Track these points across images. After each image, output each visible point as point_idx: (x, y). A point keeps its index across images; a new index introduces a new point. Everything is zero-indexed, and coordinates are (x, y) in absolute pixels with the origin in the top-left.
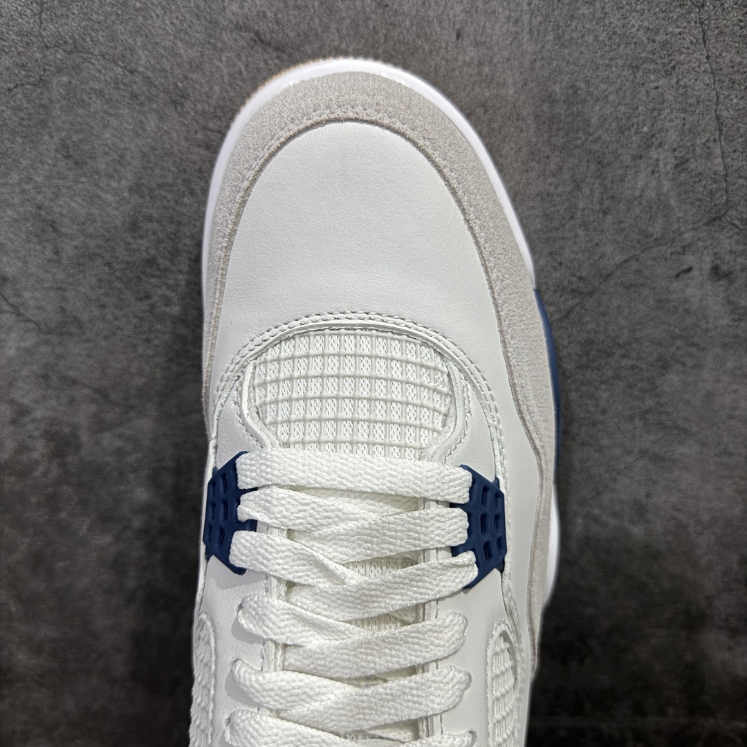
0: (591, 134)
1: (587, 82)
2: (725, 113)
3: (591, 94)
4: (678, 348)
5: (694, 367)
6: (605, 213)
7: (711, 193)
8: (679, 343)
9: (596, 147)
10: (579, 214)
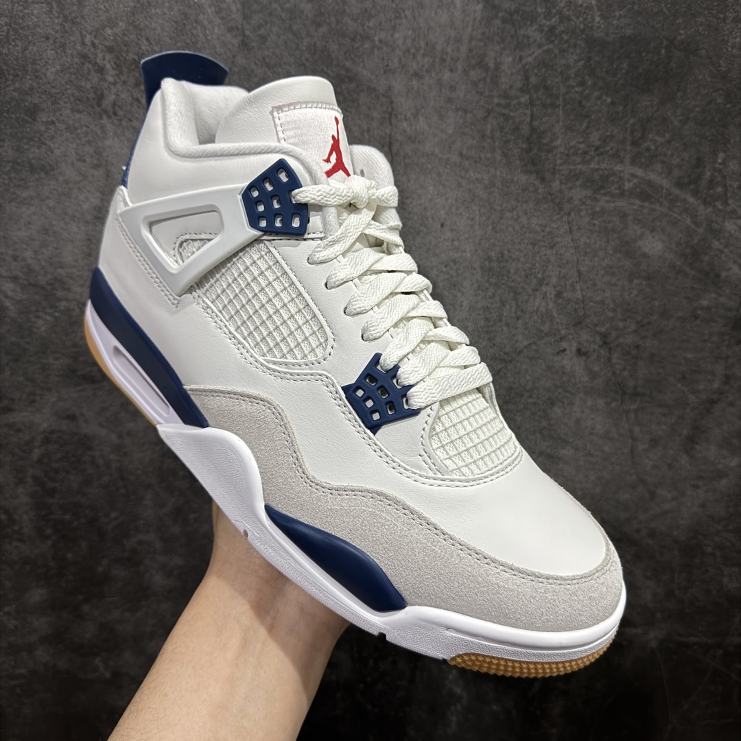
0: (510, 278)
1: (509, 251)
2: (582, 269)
3: (510, 257)
4: (559, 393)
5: (569, 404)
6: (518, 318)
7: (576, 310)
8: (560, 390)
9: (513, 284)
10: (504, 318)
